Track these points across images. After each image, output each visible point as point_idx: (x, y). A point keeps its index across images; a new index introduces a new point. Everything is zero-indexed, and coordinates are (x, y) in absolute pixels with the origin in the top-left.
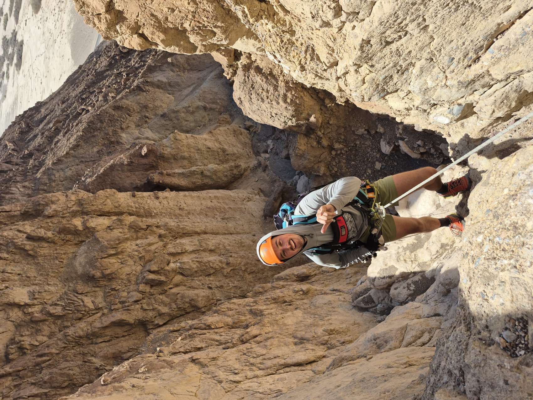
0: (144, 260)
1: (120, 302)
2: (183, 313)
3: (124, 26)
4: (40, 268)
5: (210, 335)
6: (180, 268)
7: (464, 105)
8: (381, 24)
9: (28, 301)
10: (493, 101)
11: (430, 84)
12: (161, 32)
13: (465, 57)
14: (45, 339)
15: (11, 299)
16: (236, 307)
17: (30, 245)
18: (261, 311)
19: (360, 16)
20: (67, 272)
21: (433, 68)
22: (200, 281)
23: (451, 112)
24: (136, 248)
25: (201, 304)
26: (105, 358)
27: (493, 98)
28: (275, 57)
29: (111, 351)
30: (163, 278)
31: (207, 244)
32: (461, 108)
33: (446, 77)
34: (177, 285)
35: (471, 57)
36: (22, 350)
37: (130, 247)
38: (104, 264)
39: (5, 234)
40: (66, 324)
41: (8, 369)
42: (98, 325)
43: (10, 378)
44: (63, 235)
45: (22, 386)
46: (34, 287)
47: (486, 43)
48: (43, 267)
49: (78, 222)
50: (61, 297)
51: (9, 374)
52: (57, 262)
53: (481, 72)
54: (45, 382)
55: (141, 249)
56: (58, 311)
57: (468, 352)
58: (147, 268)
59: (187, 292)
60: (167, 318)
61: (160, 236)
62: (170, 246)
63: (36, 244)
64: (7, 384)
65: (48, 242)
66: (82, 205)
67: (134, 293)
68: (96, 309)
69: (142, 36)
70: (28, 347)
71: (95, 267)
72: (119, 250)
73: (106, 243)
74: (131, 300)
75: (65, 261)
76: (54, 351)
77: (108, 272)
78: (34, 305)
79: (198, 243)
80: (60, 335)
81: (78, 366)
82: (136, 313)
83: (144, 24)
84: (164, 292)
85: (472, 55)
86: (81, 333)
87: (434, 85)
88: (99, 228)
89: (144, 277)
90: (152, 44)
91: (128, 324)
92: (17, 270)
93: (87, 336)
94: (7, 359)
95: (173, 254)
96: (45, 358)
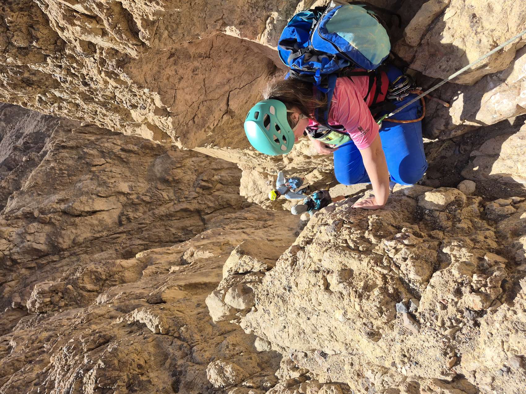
0: (198, 172)
2: (222, 207)
4: (132, 171)
6: (220, 179)
9: (129, 192)
14: (141, 214)
15: (119, 189)
17: (124, 155)
20: (149, 175)
22: (232, 188)
24: (192, 163)
25: (233, 203)
26: (177, 228)
29: (181, 225)
30: (210, 185)
34: (218, 190)
36: (129, 219)
37: (189, 162)
38: (174, 173)
39: (106, 145)
40: (153, 207)
41: (122, 229)
42: (172, 209)
43: (125, 234)
44: (144, 150)
45: (133, 239)
46: (131, 183)
48: (134, 170)
50: (147, 191)
51: (124, 232)
52: (142, 167)
54: (146, 238)
55: (195, 164)
56: (147, 199)
58: (201, 178)
59: (225, 195)
60: (213, 210)
62: (213, 163)
63: (128, 155)
64: (124, 237)
65: (135, 154)
67: (193, 193)
68: (170, 200)
70: (132, 218)
71: (169, 174)
72: (183, 164)
73: (174, 159)
74: (192, 197)
75: (147, 167)
76: (148, 222)
77: (176, 178)
78: (132, 194)
80: (150, 213)
81: (163, 231)
82: (194, 205)
84: (210, 194)
86: (163, 214)
88: (167, 147)
89: (199, 183)
91: (190, 211)
92: (118, 171)
93: (166, 216)
94: (120, 224)
95: (215, 170)
96: (143, 225)
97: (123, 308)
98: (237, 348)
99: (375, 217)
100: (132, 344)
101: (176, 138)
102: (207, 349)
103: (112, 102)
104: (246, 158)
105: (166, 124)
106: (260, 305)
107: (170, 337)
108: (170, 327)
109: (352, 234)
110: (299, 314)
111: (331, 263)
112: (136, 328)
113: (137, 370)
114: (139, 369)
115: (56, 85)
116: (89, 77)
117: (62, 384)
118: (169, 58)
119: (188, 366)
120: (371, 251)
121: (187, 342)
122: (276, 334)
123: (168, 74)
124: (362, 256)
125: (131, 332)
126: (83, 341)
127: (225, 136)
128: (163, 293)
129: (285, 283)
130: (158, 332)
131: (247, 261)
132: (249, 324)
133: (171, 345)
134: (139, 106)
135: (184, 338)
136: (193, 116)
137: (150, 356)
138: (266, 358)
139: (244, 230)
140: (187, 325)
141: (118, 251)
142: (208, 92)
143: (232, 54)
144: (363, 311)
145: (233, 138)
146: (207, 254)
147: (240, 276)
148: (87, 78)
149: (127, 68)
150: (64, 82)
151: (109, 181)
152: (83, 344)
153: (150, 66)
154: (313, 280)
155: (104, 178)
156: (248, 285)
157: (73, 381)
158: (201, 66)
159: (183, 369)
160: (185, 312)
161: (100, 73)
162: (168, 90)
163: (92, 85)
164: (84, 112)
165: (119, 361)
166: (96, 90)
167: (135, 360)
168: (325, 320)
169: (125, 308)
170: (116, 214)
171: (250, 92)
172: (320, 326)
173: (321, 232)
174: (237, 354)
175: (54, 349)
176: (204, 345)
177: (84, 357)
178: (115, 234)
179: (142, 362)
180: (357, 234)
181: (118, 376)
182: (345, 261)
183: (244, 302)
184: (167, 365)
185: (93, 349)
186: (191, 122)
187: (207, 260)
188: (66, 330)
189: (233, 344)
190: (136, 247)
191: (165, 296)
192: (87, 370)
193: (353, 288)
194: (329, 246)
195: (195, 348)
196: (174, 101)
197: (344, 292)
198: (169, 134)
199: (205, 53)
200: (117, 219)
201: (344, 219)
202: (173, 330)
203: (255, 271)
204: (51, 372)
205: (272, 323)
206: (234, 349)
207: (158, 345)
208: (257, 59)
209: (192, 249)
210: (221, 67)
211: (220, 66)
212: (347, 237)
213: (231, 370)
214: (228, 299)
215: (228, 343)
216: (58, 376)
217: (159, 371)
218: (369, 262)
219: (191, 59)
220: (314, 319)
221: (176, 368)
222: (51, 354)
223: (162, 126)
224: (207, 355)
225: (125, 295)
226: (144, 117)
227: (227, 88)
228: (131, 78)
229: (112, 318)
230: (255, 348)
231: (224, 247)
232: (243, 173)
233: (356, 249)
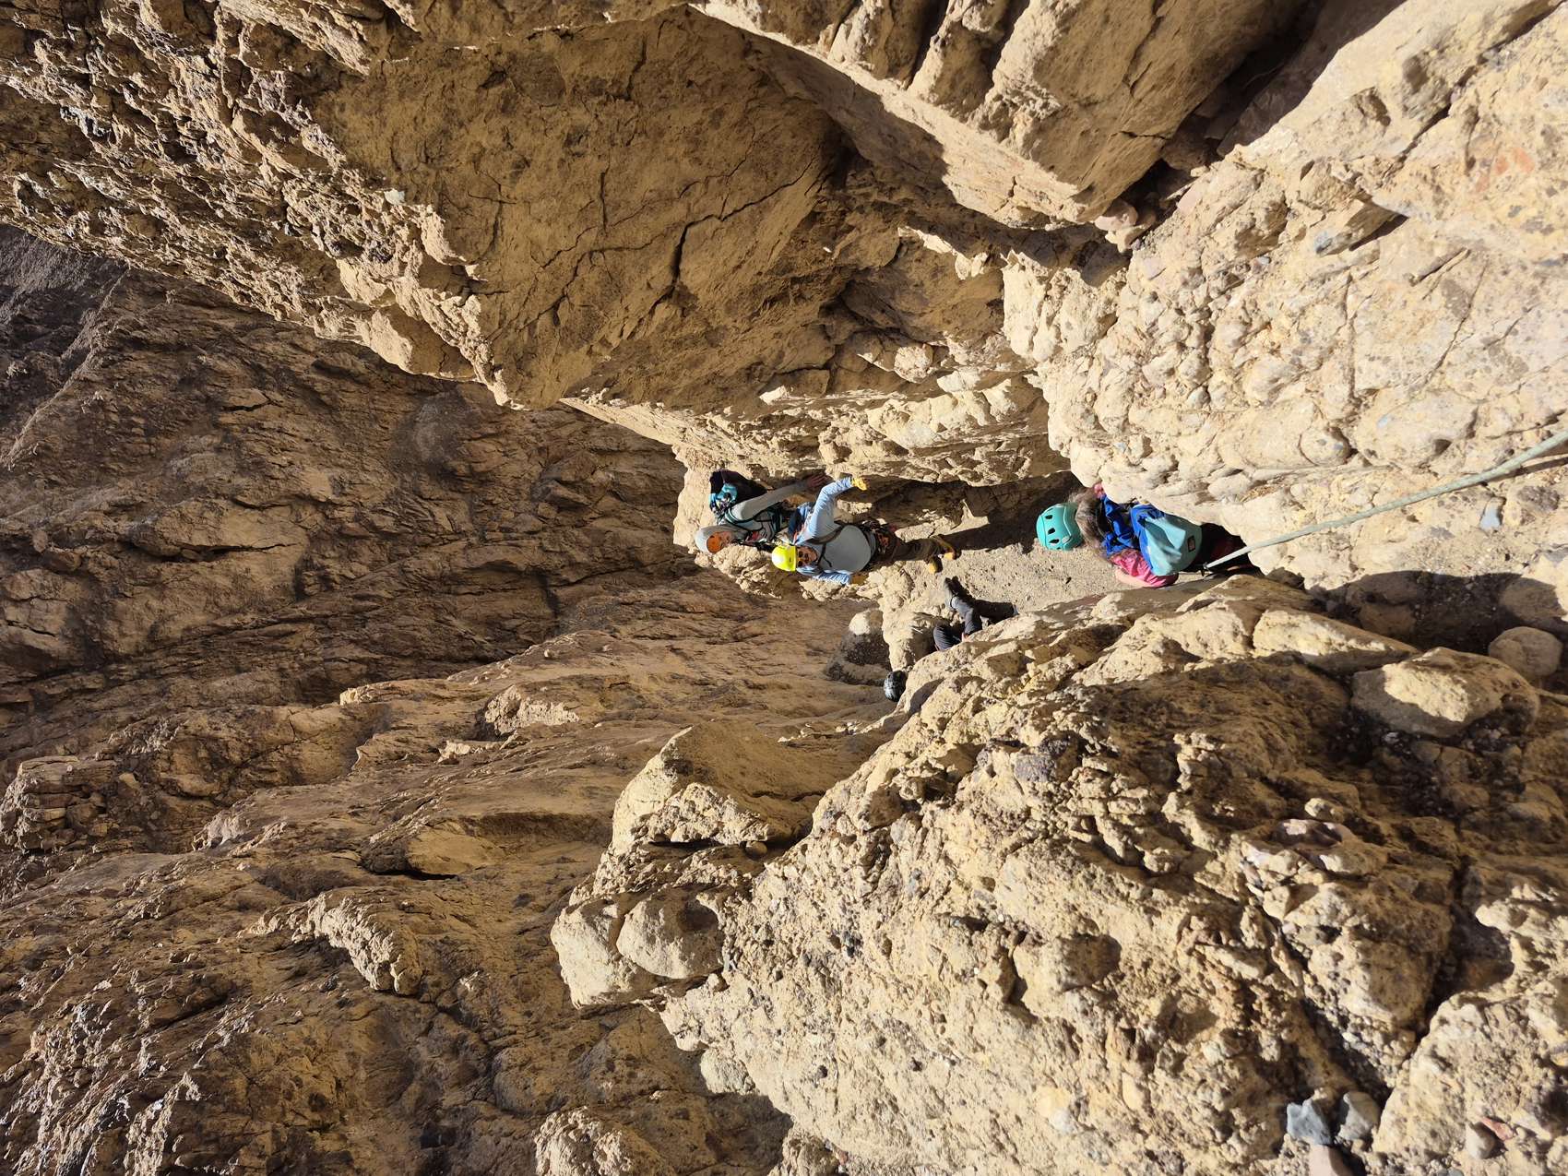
0: (548, 456)
2: (613, 568)
4: (345, 434)
6: (613, 483)
9: (331, 497)
14: (364, 569)
15: (304, 488)
17: (324, 383)
20: (398, 452)
22: (648, 513)
24: (532, 426)
25: (647, 557)
26: (473, 620)
29: (483, 611)
30: (582, 499)
34: (604, 515)
36: (325, 580)
37: (522, 423)
38: (473, 451)
39: (269, 348)
40: (402, 550)
41: (302, 609)
42: (461, 562)
43: (311, 626)
45: (335, 642)
46: (339, 470)
48: (350, 434)
50: (388, 498)
51: (310, 619)
52: (377, 427)
54: (375, 643)
55: (541, 432)
56: (387, 523)
58: (554, 473)
59: (623, 531)
60: (584, 573)
62: (595, 432)
63: (334, 383)
64: (308, 634)
65: (357, 381)
67: (530, 517)
68: (455, 533)
70: (337, 579)
71: (459, 456)
72: (503, 428)
73: (478, 410)
74: (523, 529)
75: (391, 428)
76: (383, 593)
77: (481, 468)
78: (342, 505)
80: (392, 569)
81: (428, 626)
82: (530, 553)
84: (581, 525)
86: (432, 572)
89: (548, 490)
91: (516, 571)
92: (303, 430)
93: (442, 579)
94: (299, 592)
95: (601, 452)
96: (369, 603)
97: (281, 878)
98: (640, 1074)
99: (1204, 744)
100: (299, 1021)
101: (490, 371)
102: (544, 1062)
103: (275, 224)
104: (702, 433)
105: (456, 320)
106: (739, 977)
107: (424, 1008)
108: (426, 973)
109: (1114, 798)
110: (882, 1041)
111: (1031, 902)
112: (318, 960)
113: (308, 1113)
114: (314, 1110)
115: (78, 147)
116: (192, 130)
117: (58, 1132)
118: (485, 86)
119: (478, 1116)
120: (1191, 878)
121: (479, 1031)
122: (788, 1086)
123: (479, 144)
124: (1158, 894)
125: (299, 975)
126: (140, 990)
127: (649, 367)
128: (414, 842)
129: (836, 919)
130: (386, 986)
131: (701, 803)
132: (693, 1023)
133: (426, 1033)
134: (366, 246)
135: (470, 1016)
136: (552, 299)
137: (355, 1066)
138: (736, 1118)
139: (676, 644)
140: (481, 971)
141: (287, 676)
142: (612, 220)
143: (708, 92)
144: (1152, 1113)
145: (674, 376)
146: (559, 715)
147: (674, 853)
148: (184, 130)
149: (329, 108)
150: (102, 139)
151: (272, 459)
152: (141, 1003)
153: (414, 108)
154: (959, 958)
155: (258, 449)
156: (703, 900)
157: (95, 1132)
158: (595, 126)
159: (458, 1123)
160: (478, 922)
161: (227, 116)
162: (475, 204)
163: (202, 159)
164: (180, 249)
165: (251, 1081)
166: (217, 178)
167: (305, 1079)
168: (981, 1084)
169: (287, 879)
170: (286, 563)
171: (754, 233)
172: (957, 1098)
173: (992, 773)
174: (642, 1093)
175: (48, 1000)
176: (534, 1047)
177: (137, 1047)
178: (281, 621)
179: (326, 1090)
180: (1136, 801)
181: (242, 1134)
182: (1091, 904)
183: (683, 959)
184: (408, 1101)
185: (169, 1023)
186: (545, 320)
187: (558, 731)
188: (94, 937)
189: (629, 1058)
190: (344, 665)
191: (418, 852)
192: (143, 1100)
193: (1117, 1018)
194: (1026, 834)
195: (503, 1056)
196: (492, 243)
197: (1083, 1028)
198: (466, 355)
199: (615, 82)
200: (289, 577)
201: (1083, 733)
202: (437, 984)
203: (726, 842)
204: (29, 1085)
205: (777, 1045)
206: (632, 1075)
207: (383, 1031)
208: (792, 121)
209: (513, 692)
210: (666, 138)
211: (661, 134)
212: (1097, 809)
213: (618, 1152)
214: (630, 940)
215: (613, 1051)
216: (49, 1102)
217: (381, 1121)
218: (1186, 923)
219: (565, 98)
220: (937, 1070)
221: (437, 1119)
222: (37, 1017)
223: (442, 325)
224: (541, 1085)
225: (292, 833)
226: (381, 288)
227: (678, 212)
228: (341, 147)
229: (244, 907)
230: (700, 1080)
231: (611, 695)
232: (687, 477)
233: (1132, 863)
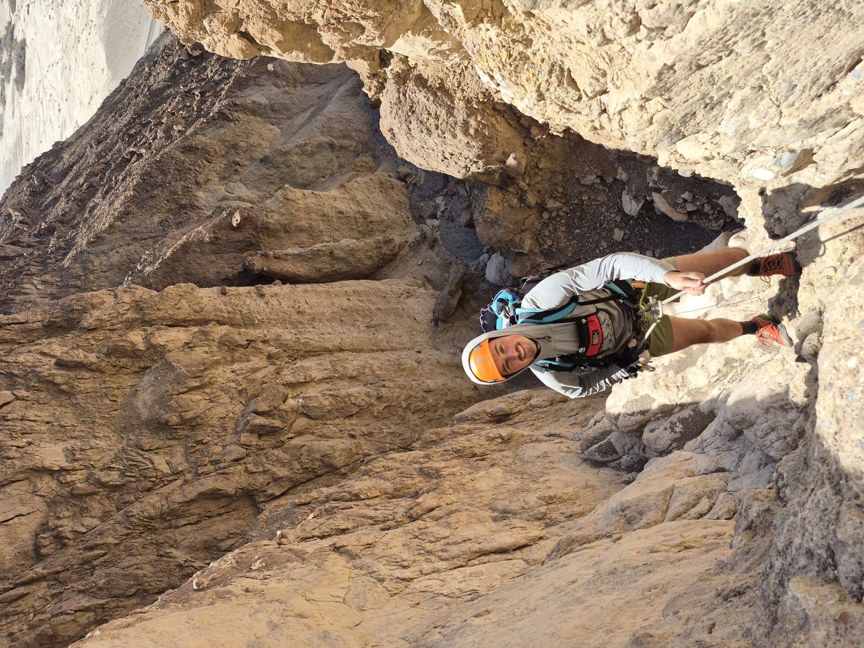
0: (246, 395)
1: (212, 462)
2: (312, 476)
3: (215, 20)
4: (80, 412)
5: (359, 509)
6: (303, 406)
7: (799, 151)
8: (699, 44)
9: (64, 464)
10: (848, 146)
11: (753, 123)
12: (276, 28)
13: (814, 83)
14: (96, 522)
15: (37, 462)
16: (397, 465)
17: (62, 375)
18: (438, 471)
19: (668, 32)
20: (124, 417)
21: (762, 99)
22: (336, 425)
23: (778, 162)
24: (232, 376)
25: (339, 461)
26: (192, 548)
27: (847, 142)
28: (492, 78)
29: (200, 538)
30: (277, 423)
31: (345, 368)
32: (795, 156)
33: (781, 113)
34: (300, 434)
35: (824, 83)
36: (59, 539)
37: (222, 374)
38: (182, 403)
40: (127, 498)
41: (39, 569)
42: (178, 498)
43: (44, 584)
44: (114, 359)
45: (64, 595)
46: (73, 441)
47: (849, 62)
48: (85, 411)
49: (136, 338)
50: (116, 457)
51: (43, 578)
52: (107, 401)
53: (837, 104)
54: (100, 589)
55: (240, 378)
56: (113, 477)
57: (841, 524)
58: (252, 407)
59: (316, 443)
60: (287, 485)
61: (270, 357)
62: (285, 372)
63: (72, 374)
64: (40, 594)
65: (91, 370)
66: (141, 309)
67: (233, 447)
68: (174, 474)
69: (245, 36)
70: (70, 535)
71: (170, 409)
72: (206, 380)
73: (184, 369)
74: (229, 458)
75: (119, 400)
76: (110, 540)
77: (190, 415)
78: (74, 470)
79: (330, 366)
80: (119, 516)
81: (150, 563)
82: (237, 477)
83: (248, 17)
84: (280, 445)
85: (825, 80)
86: (153, 512)
87: (759, 124)
88: (171, 346)
89: (248, 422)
90: (260, 48)
91: (227, 496)
92: (45, 415)
93: (162, 517)
94: (38, 556)
95: (291, 385)
96: (96, 552)
151: (11, 443)
170: (25, 530)
178: (17, 586)
200: (30, 542)
